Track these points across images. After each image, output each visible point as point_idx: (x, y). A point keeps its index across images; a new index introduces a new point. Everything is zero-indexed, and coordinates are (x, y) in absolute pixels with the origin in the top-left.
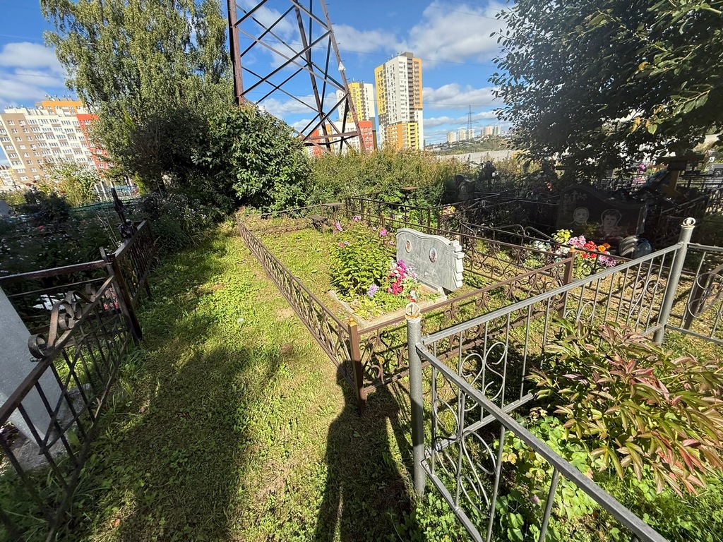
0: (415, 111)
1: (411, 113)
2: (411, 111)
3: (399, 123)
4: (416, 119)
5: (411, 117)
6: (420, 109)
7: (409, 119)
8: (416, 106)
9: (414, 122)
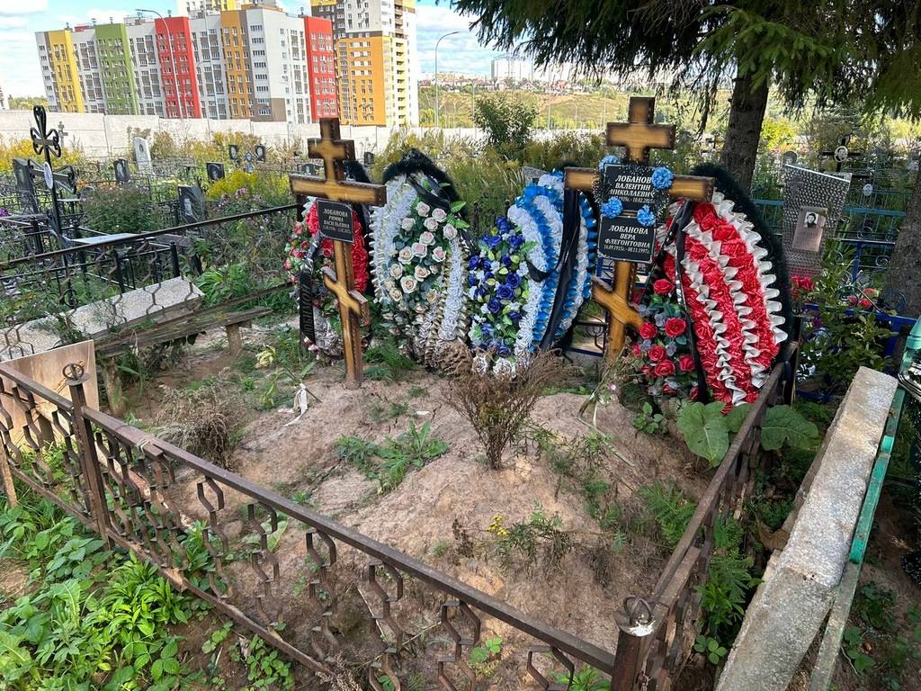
0: (404, 13)
1: (396, 16)
2: (398, 12)
3: (373, 34)
4: (405, 30)
5: (397, 25)
7: (393, 30)
8: (404, 4)
9: (400, 36)
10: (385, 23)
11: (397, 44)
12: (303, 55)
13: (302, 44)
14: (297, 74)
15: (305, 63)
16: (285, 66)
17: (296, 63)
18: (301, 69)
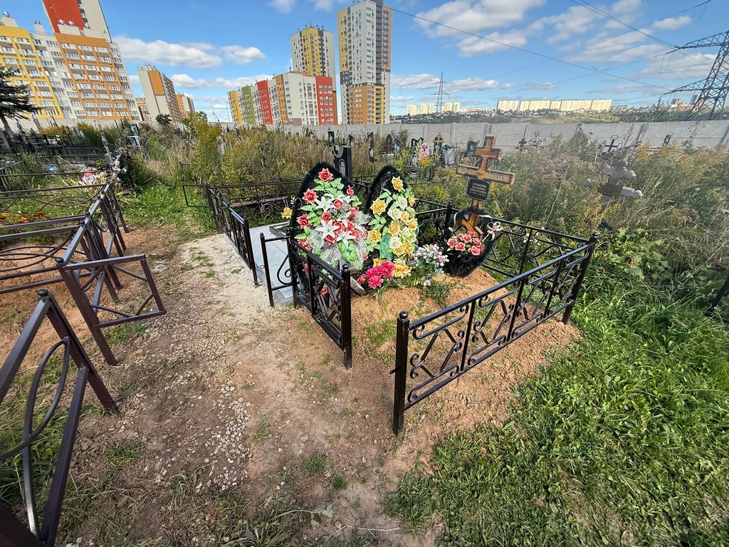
0: (383, 73)
1: (377, 74)
2: (379, 71)
3: (363, 84)
4: (383, 81)
5: (377, 79)
6: (389, 71)
7: (375, 81)
8: (384, 67)
9: (380, 85)
10: (369, 78)
11: (377, 89)
12: (315, 96)
13: (314, 90)
14: (311, 106)
15: (316, 100)
16: (302, 102)
17: (310, 100)
18: (313, 103)
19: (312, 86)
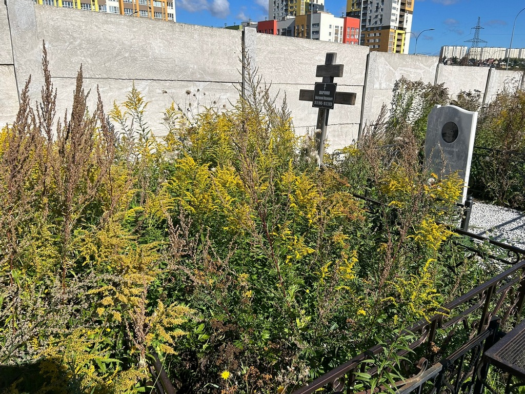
0: (406, 14)
1: (401, 16)
2: (402, 13)
3: (384, 28)
4: (404, 25)
5: (401, 22)
6: (410, 12)
7: (397, 25)
8: (407, 8)
9: (401, 28)
11: (399, 34)
13: (341, 34)
19: (340, 28)
